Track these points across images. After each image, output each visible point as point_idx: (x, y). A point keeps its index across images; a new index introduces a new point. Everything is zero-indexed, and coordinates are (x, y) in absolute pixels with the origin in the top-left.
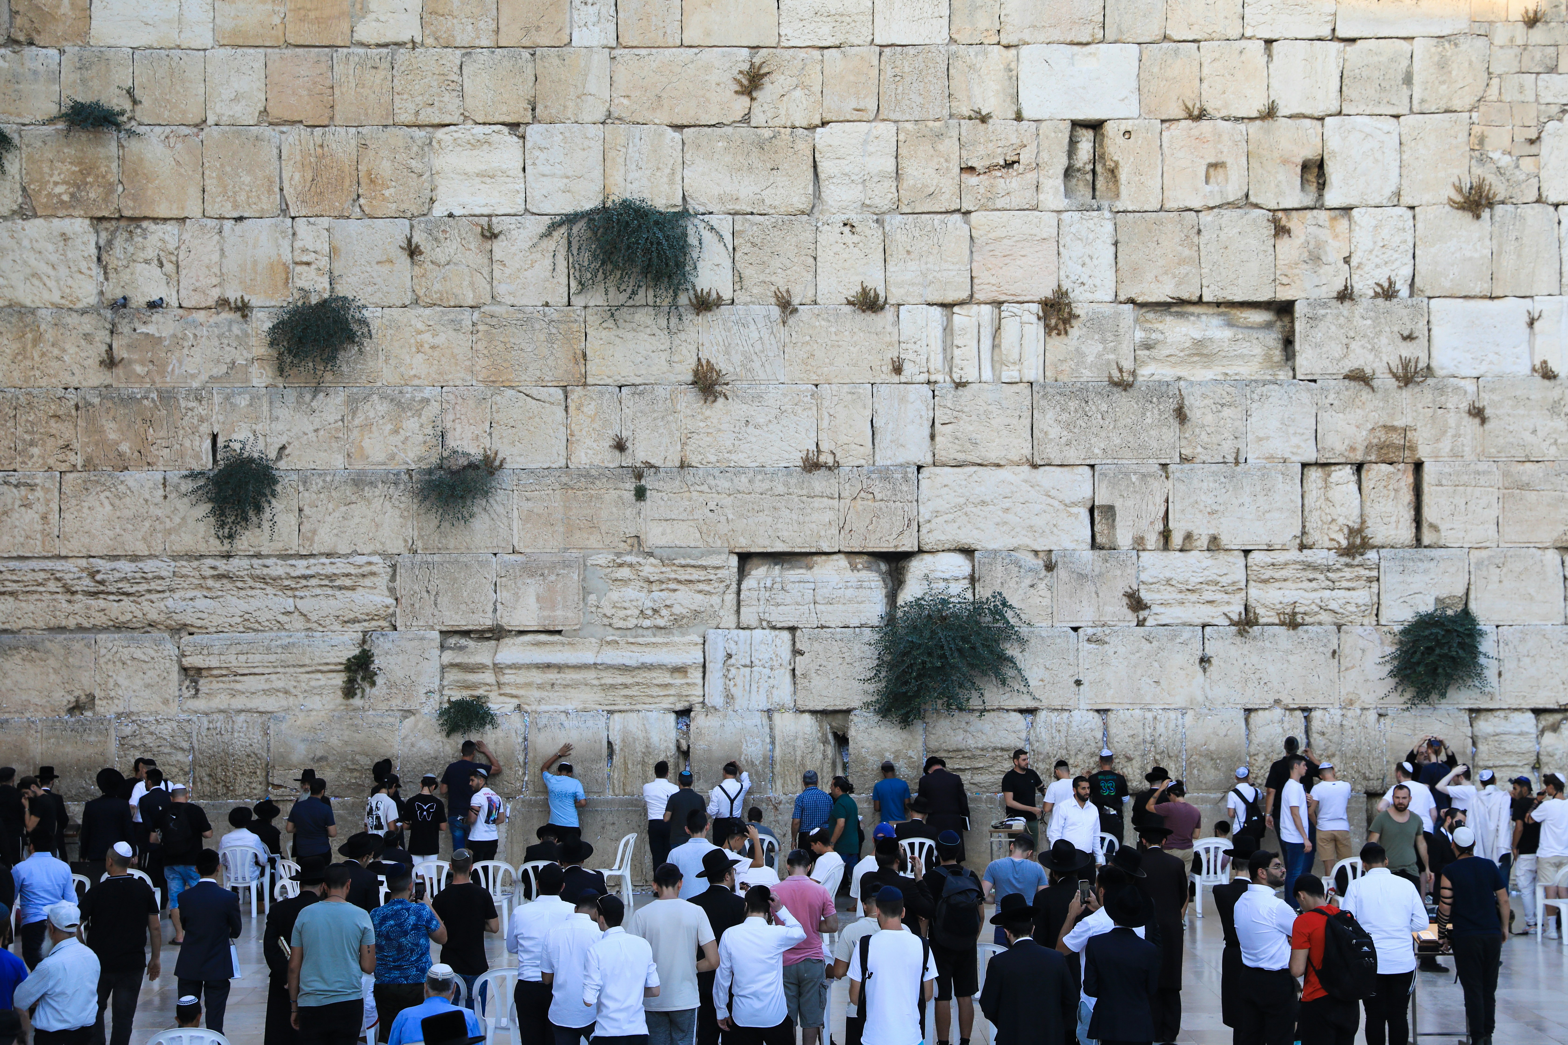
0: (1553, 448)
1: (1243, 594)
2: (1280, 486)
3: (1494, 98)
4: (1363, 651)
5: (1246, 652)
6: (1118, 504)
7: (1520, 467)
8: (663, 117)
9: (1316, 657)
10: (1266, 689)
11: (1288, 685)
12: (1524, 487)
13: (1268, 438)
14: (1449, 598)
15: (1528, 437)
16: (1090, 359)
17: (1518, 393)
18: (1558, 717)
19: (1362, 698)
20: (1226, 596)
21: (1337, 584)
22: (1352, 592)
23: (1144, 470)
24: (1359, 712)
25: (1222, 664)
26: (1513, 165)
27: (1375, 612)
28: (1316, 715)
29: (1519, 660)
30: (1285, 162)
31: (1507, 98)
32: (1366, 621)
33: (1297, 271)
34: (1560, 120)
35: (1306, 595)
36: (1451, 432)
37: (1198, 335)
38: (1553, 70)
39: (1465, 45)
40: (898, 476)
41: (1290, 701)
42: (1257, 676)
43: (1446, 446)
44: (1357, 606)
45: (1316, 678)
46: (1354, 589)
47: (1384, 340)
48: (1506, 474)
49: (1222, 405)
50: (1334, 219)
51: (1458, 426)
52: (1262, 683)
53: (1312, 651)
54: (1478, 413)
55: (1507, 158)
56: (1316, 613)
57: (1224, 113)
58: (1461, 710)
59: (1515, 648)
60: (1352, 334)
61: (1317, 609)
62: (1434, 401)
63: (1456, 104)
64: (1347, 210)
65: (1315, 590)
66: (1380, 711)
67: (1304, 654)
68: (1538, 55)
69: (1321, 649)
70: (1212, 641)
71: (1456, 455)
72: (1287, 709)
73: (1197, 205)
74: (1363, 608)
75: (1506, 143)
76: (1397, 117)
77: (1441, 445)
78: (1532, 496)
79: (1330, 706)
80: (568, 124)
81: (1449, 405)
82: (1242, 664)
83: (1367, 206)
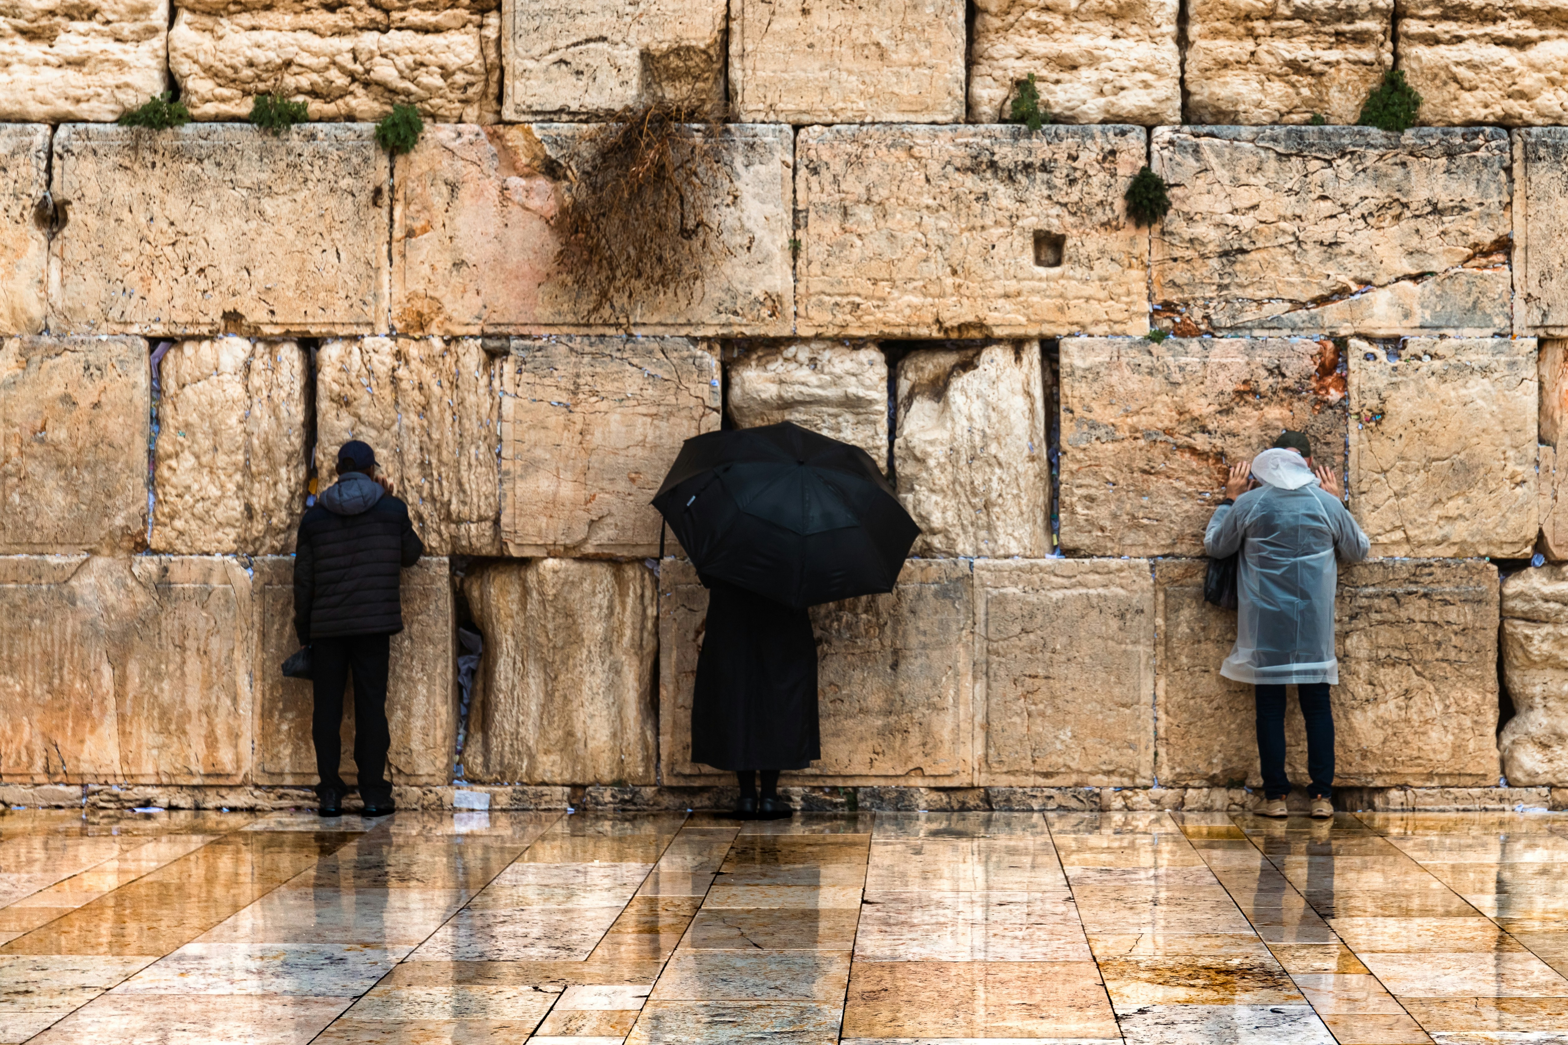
1: (157, 42)
4: (453, 187)
5: (153, 188)
9: (331, 202)
10: (202, 284)
11: (259, 274)
14: (676, 51)
18: (948, 360)
19: (448, 308)
20: (115, 48)
21: (396, 15)
22: (430, 38)
24: (438, 344)
25: (93, 221)
27: (493, 89)
28: (330, 353)
29: (845, 213)
32: (472, 112)
35: (315, 42)
41: (264, 316)
42: (181, 249)
44: (446, 73)
45: (332, 253)
46: (437, 30)
52: (193, 270)
53: (322, 188)
56: (344, 93)
58: (695, 341)
59: (835, 180)
61: (341, 81)
65: (341, 32)
66: (493, 344)
67: (300, 196)
69: (346, 183)
70: (71, 161)
72: (255, 335)
74: (460, 78)
79: (366, 331)
82: (143, 220)
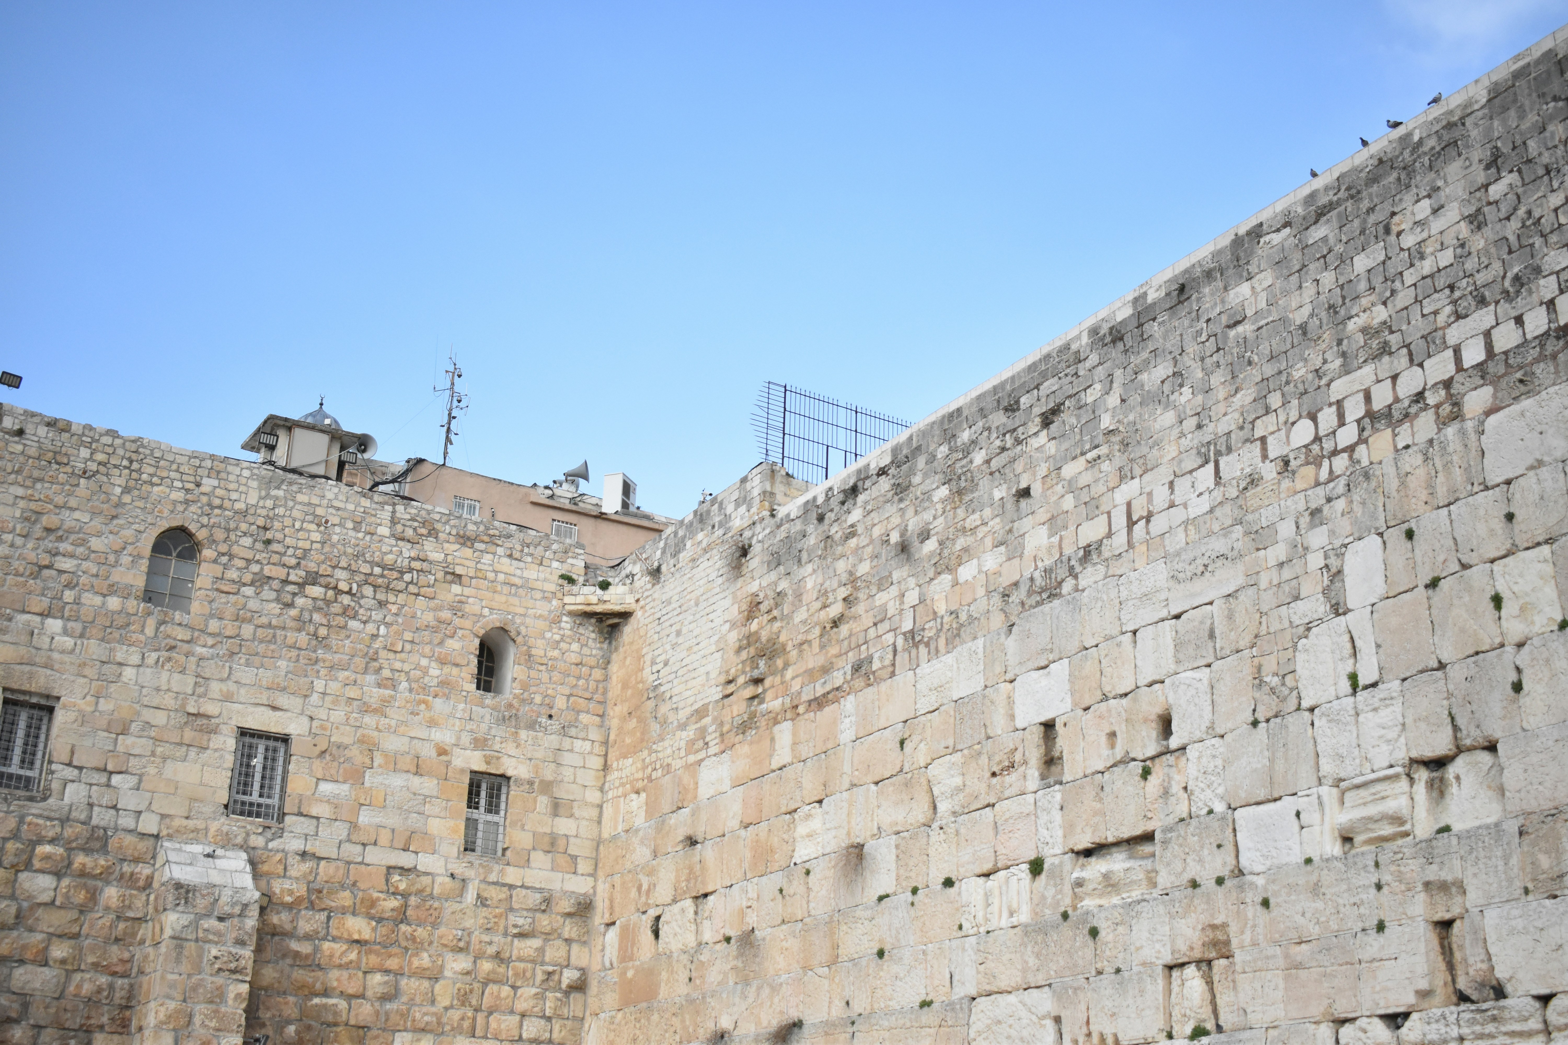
0: (1317, 927)
2: (1149, 987)
3: (1264, 632)
6: (1062, 1015)
7: (1298, 949)
8: (871, 778)
12: (1299, 966)
13: (1142, 947)
15: (1299, 919)
16: (1049, 900)
17: (1290, 881)
23: (1075, 985)
26: (1279, 683)
30: (1146, 720)
31: (1272, 630)
33: (1156, 806)
34: (1306, 637)
36: (1250, 923)
37: (1103, 870)
38: (1297, 598)
39: (1242, 596)
40: (958, 1007)
43: (1247, 937)
47: (1206, 852)
48: (1287, 956)
49: (1117, 924)
50: (1177, 758)
51: (1254, 917)
54: (1266, 903)
55: (1276, 679)
57: (1113, 693)
60: (1187, 850)
62: (1238, 898)
63: (1242, 644)
64: (1183, 748)
68: (1287, 589)
71: (1255, 944)
73: (1101, 768)
75: (1274, 667)
76: (1209, 666)
77: (1244, 937)
78: (1303, 974)
80: (838, 794)
81: (1248, 900)
83: (1195, 742)
